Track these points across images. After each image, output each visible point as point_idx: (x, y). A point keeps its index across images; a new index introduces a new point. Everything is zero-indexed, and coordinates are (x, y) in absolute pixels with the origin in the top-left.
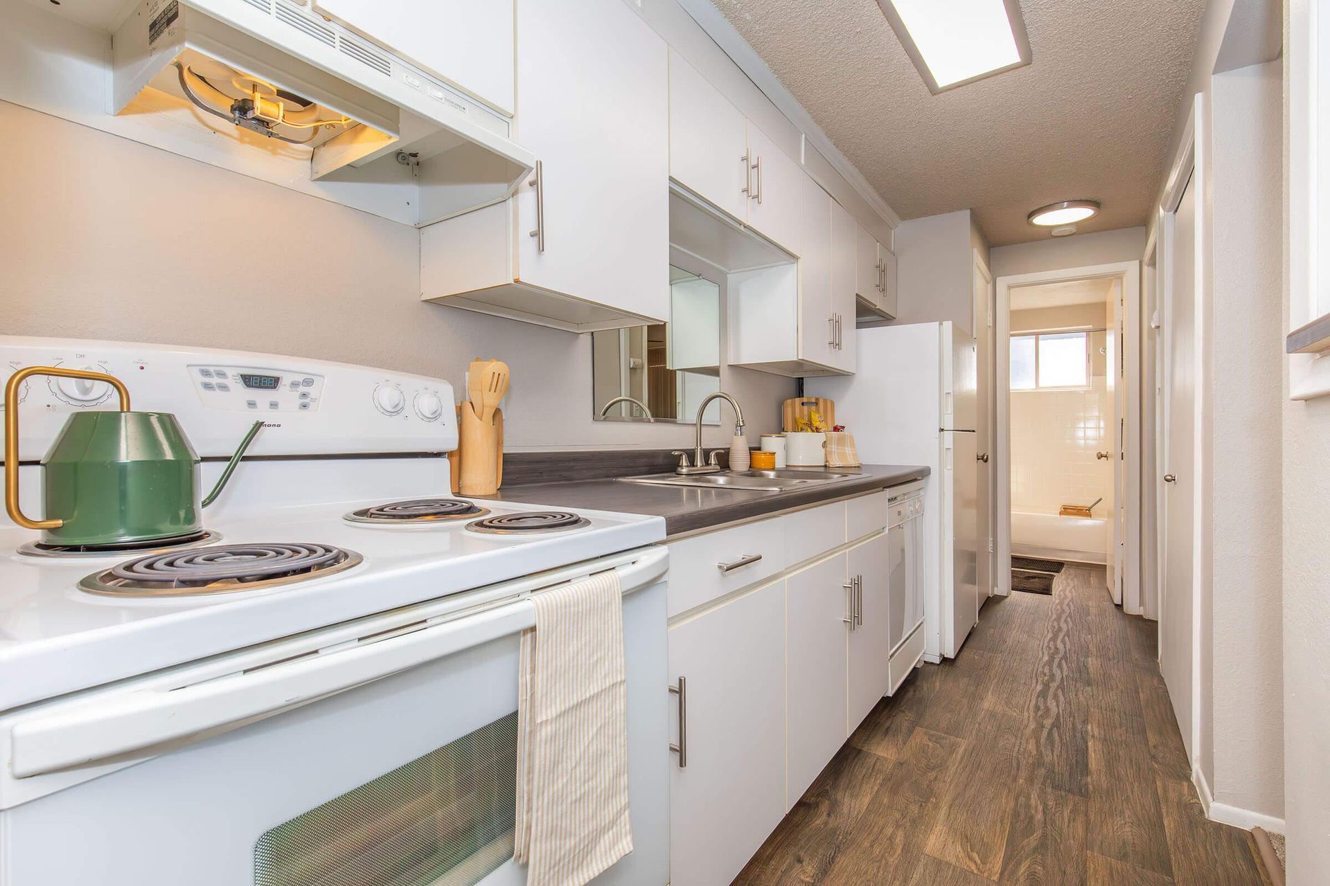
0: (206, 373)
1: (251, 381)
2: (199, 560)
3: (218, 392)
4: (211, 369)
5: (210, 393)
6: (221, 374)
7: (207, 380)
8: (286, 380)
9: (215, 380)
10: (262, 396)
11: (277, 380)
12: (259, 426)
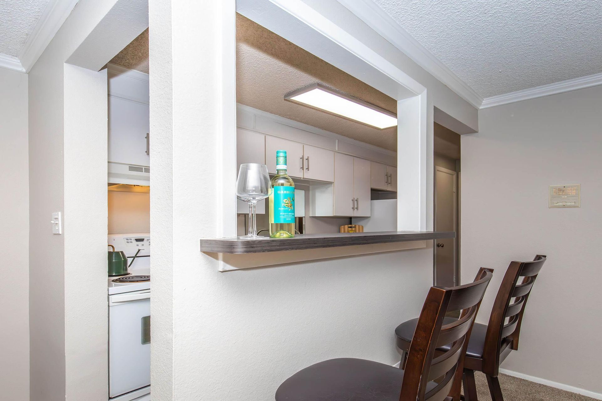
0: (127, 239)
1: (137, 240)
2: (127, 278)
3: (130, 243)
4: (128, 238)
5: (128, 243)
6: (131, 239)
7: (128, 241)
8: (146, 239)
9: (129, 241)
10: (140, 243)
11: (143, 239)
12: (139, 250)
